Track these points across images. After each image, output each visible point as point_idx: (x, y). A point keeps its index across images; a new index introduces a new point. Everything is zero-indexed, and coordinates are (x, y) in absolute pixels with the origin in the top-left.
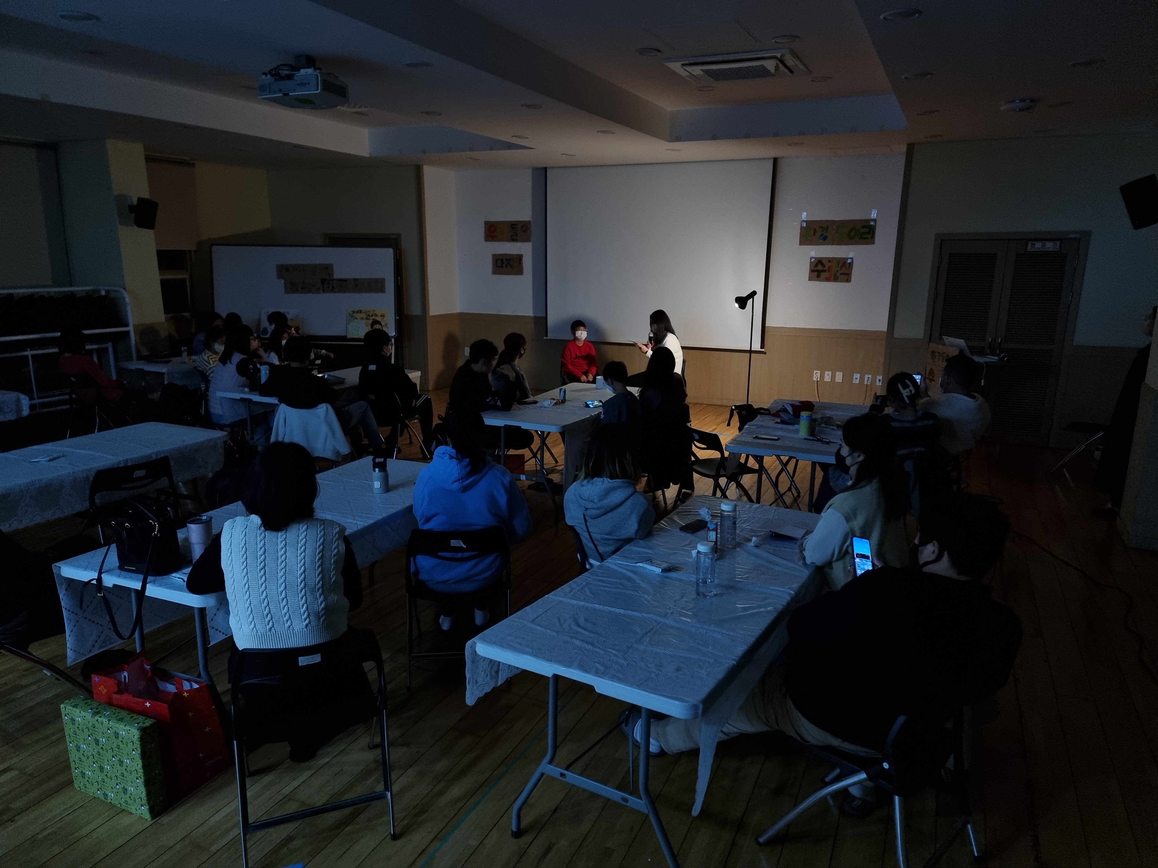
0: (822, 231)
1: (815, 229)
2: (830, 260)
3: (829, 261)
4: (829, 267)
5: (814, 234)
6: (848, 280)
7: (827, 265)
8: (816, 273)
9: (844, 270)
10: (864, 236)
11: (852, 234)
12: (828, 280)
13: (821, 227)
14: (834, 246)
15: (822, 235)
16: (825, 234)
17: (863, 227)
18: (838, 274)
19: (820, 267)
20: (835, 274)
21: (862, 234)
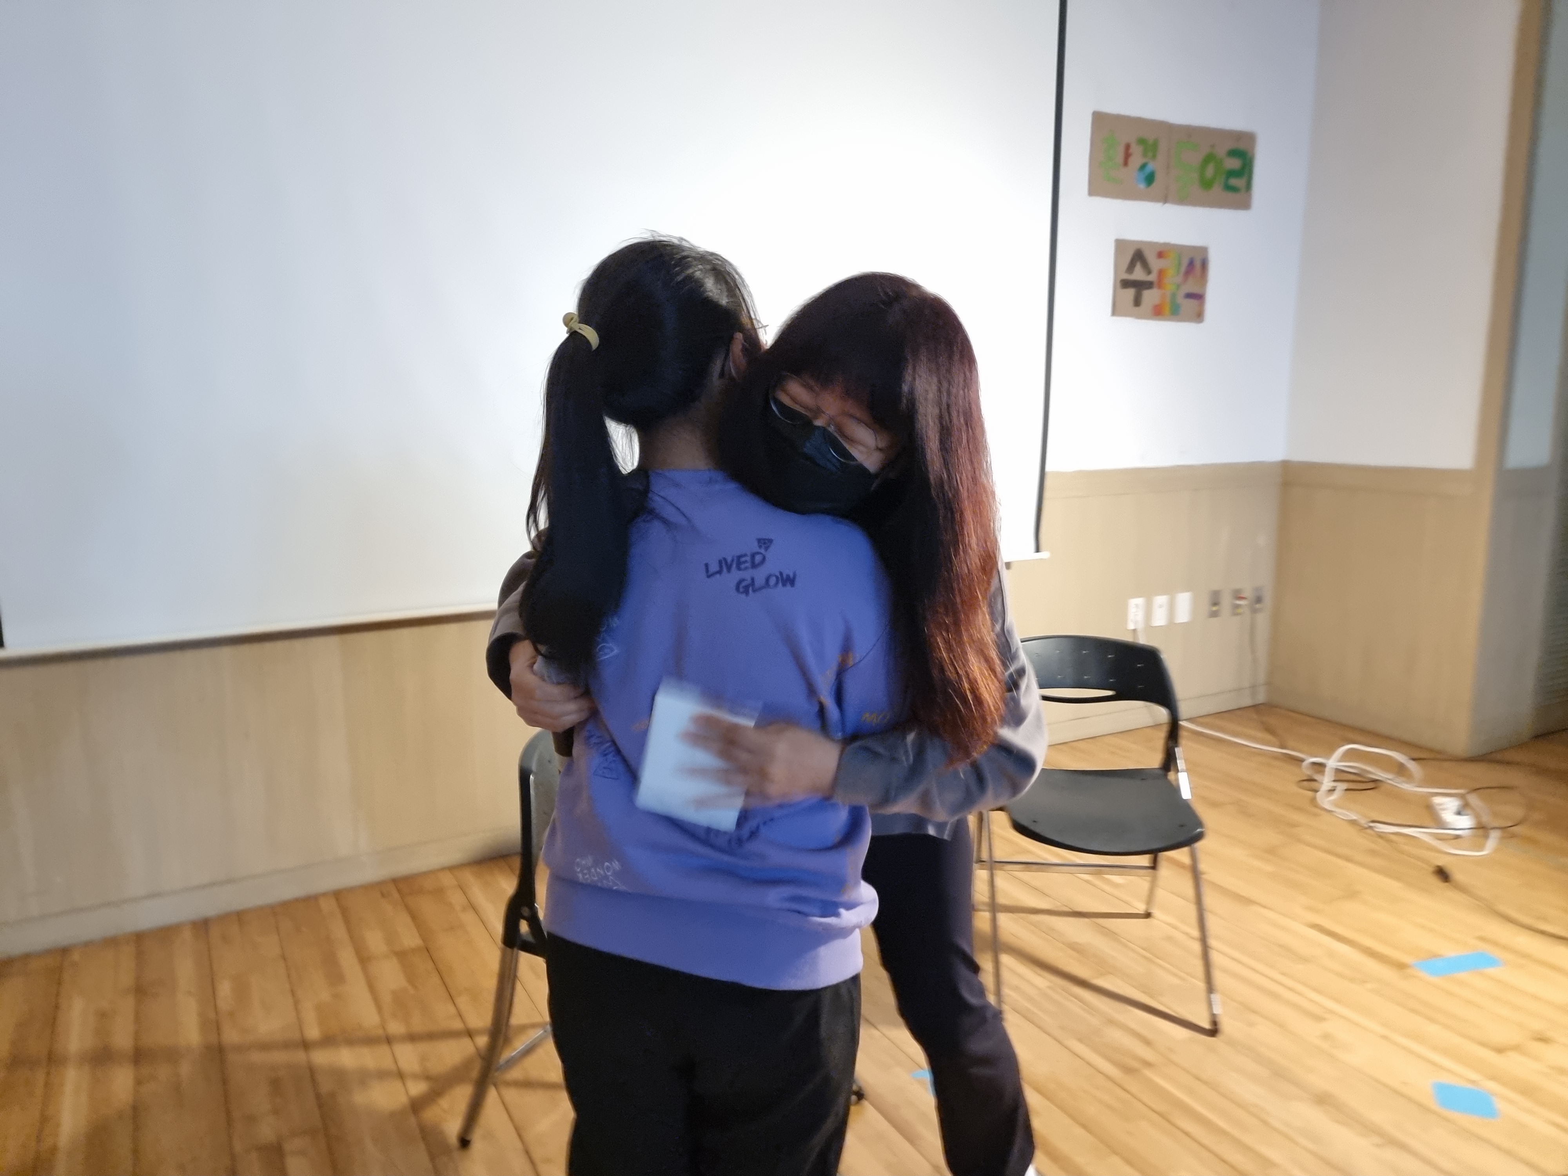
0: (1145, 154)
1: (1128, 147)
2: (1162, 252)
3: (1160, 255)
4: (1161, 273)
5: (1126, 163)
6: (1198, 316)
7: (1155, 264)
8: (1131, 292)
9: (1191, 287)
10: (1233, 182)
11: (1210, 171)
12: (1158, 313)
13: (1142, 141)
14: (1168, 206)
15: (1143, 167)
16: (1151, 167)
17: (1234, 153)
18: (1180, 299)
19: (1139, 274)
20: (1174, 296)
21: (1232, 174)
